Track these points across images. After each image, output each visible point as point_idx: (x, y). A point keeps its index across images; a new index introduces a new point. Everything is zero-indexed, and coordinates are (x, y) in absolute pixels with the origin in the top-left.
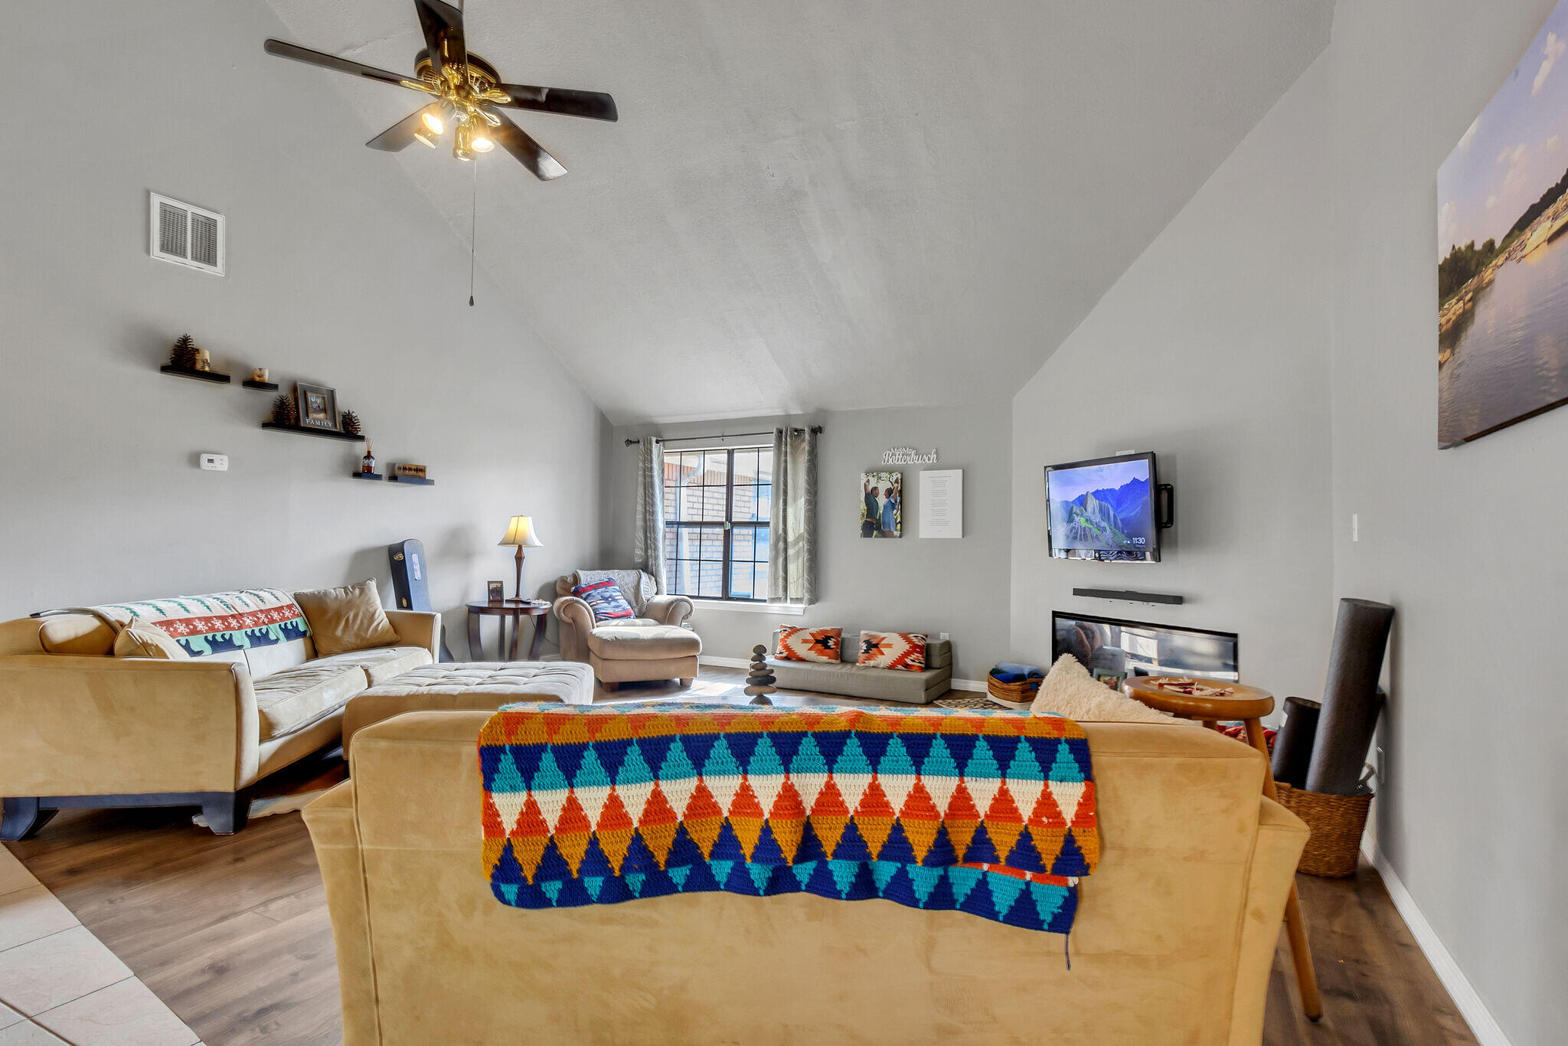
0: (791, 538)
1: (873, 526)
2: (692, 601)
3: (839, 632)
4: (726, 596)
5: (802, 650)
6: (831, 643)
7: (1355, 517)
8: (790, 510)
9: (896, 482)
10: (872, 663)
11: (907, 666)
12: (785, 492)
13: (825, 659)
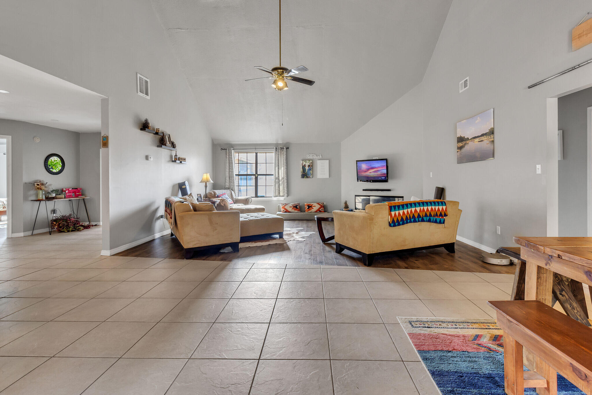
0: (280, 179)
1: (305, 175)
2: (252, 198)
3: (299, 204)
4: (256, 196)
5: (290, 209)
6: (298, 207)
7: (431, 173)
8: (280, 171)
9: (311, 163)
10: (310, 211)
11: (320, 211)
12: (278, 166)
13: (297, 211)
